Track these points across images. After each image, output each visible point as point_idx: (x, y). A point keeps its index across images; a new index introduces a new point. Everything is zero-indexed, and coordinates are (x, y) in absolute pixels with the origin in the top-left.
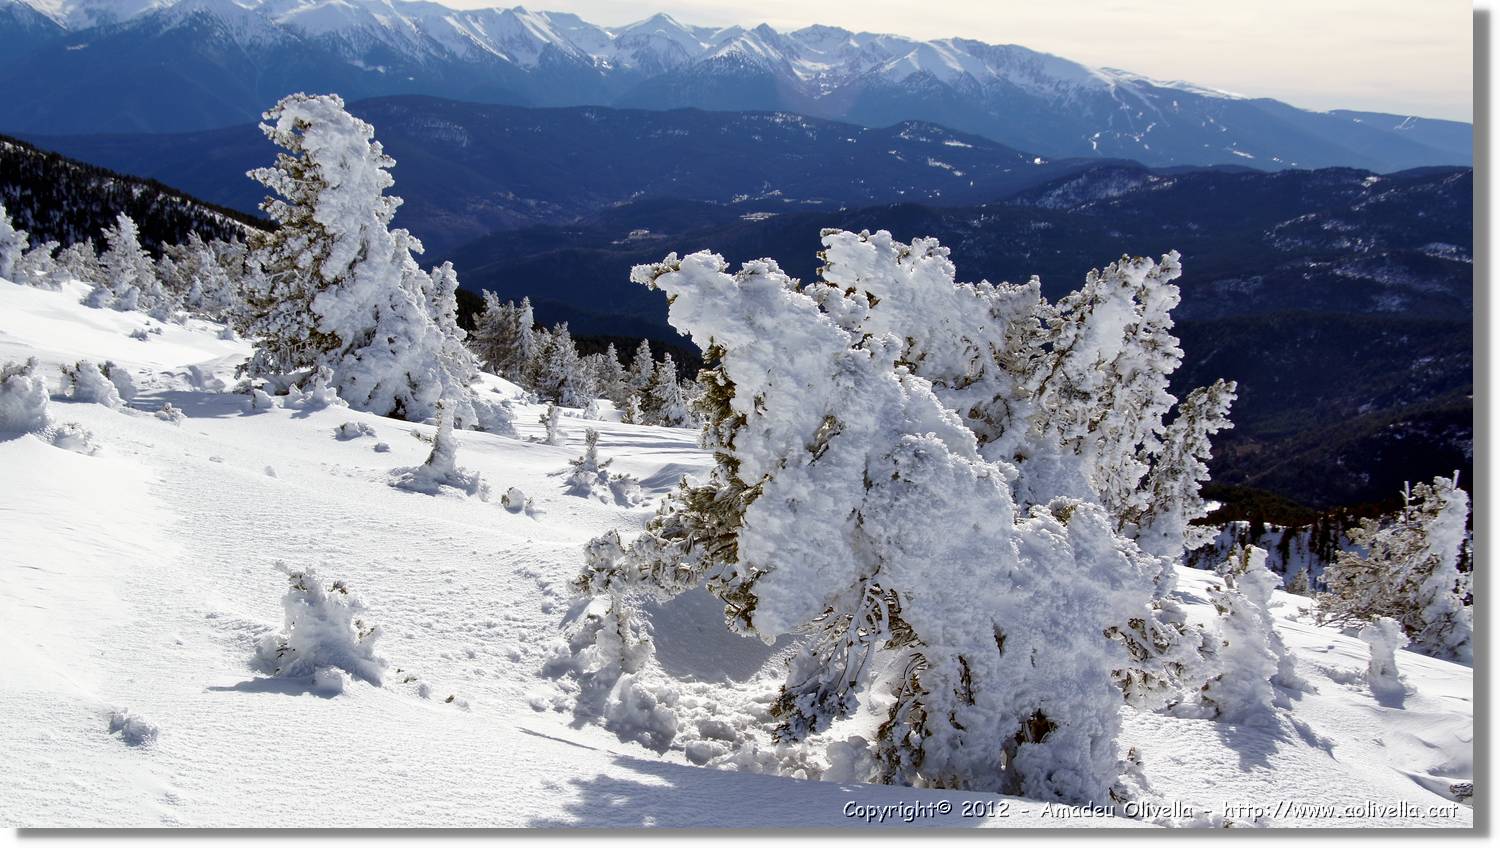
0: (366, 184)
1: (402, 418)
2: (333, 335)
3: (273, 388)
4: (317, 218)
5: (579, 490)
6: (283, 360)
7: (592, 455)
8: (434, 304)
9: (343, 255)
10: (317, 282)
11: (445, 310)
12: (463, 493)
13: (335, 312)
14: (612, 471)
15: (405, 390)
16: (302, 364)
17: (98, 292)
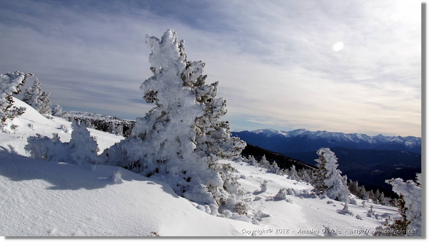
0: (333, 162)
1: (337, 200)
2: (327, 186)
3: (317, 194)
4: (325, 167)
5: (369, 216)
6: (318, 190)
7: (371, 210)
8: (343, 182)
9: (329, 173)
10: (324, 177)
11: (345, 183)
12: (349, 215)
13: (327, 182)
14: (375, 213)
15: (338, 196)
16: (321, 191)
17: (289, 177)
